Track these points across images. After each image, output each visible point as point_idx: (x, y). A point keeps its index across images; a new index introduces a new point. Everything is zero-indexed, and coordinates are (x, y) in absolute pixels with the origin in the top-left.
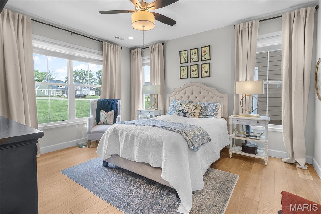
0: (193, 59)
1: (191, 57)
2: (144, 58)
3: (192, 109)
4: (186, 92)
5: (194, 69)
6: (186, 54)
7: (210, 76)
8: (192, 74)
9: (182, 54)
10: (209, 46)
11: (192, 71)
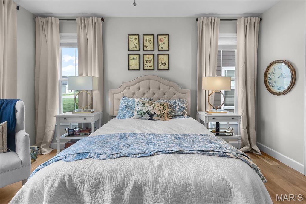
0: (146, 47)
1: (145, 44)
2: (63, 35)
3: (160, 109)
4: (140, 87)
5: (149, 60)
6: (138, 39)
7: (168, 70)
8: (145, 65)
9: (132, 39)
10: (168, 35)
11: (145, 62)
